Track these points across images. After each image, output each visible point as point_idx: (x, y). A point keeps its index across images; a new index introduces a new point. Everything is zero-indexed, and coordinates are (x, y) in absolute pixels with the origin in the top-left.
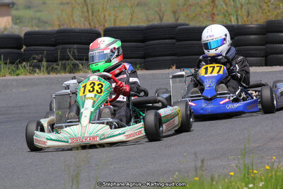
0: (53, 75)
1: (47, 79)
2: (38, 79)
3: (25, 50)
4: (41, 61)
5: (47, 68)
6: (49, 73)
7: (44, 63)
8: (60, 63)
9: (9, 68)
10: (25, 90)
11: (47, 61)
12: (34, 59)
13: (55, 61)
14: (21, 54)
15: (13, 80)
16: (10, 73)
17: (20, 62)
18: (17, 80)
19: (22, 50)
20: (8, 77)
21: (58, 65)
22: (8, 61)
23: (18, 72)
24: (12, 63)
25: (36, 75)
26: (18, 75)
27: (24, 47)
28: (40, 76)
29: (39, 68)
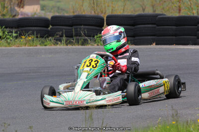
0: (70, 47)
1: (66, 49)
2: (60, 49)
3: (51, 29)
4: (62, 36)
5: (66, 42)
6: (67, 45)
7: (64, 38)
8: (75, 38)
9: (39, 41)
10: (51, 56)
11: (66, 36)
12: (57, 35)
13: (71, 36)
14: (48, 31)
15: (43, 49)
16: (40, 44)
17: (48, 37)
18: (45, 49)
19: (49, 29)
20: (39, 47)
21: (73, 40)
22: (39, 36)
23: (45, 44)
24: (42, 37)
25: (58, 46)
26: (46, 45)
27: (51, 26)
28: (61, 46)
29: (60, 41)
